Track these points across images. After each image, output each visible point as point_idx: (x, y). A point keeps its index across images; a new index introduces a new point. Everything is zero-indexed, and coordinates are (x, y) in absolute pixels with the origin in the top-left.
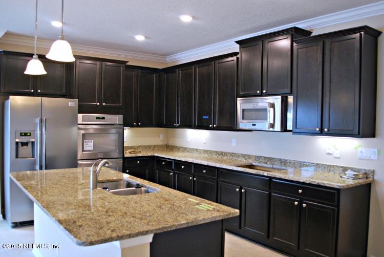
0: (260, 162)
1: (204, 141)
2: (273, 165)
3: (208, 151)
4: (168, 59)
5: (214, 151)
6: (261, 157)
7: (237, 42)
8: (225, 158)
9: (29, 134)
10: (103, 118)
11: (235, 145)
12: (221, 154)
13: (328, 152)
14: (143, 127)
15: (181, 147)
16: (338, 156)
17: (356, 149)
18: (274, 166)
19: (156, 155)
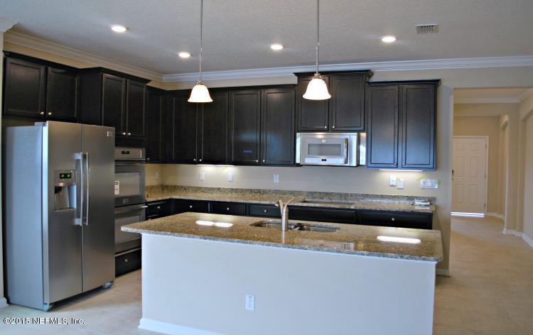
0: (315, 198)
1: (230, 179)
2: (331, 199)
3: (237, 189)
4: (165, 78)
5: (247, 190)
6: (316, 192)
7: (296, 74)
8: (264, 196)
9: (69, 176)
10: (128, 153)
11: (278, 181)
12: (259, 191)
13: (391, 184)
14: (152, 163)
15: (191, 187)
16: (402, 187)
17: (419, 180)
18: (333, 201)
19: (175, 197)
